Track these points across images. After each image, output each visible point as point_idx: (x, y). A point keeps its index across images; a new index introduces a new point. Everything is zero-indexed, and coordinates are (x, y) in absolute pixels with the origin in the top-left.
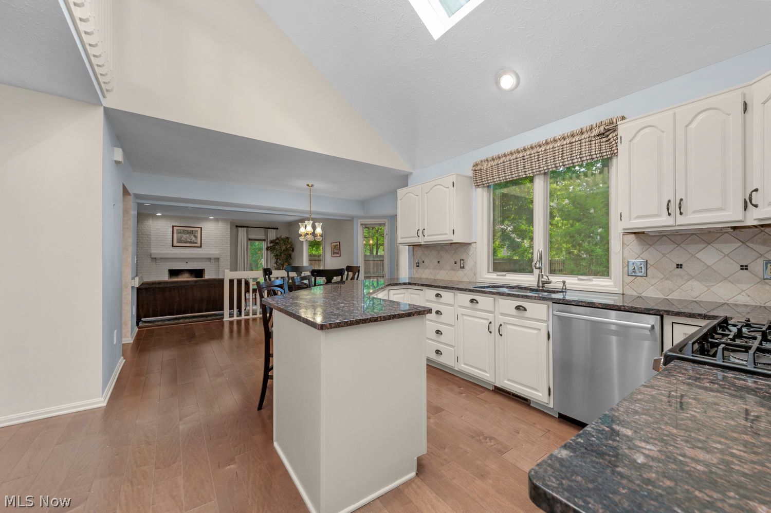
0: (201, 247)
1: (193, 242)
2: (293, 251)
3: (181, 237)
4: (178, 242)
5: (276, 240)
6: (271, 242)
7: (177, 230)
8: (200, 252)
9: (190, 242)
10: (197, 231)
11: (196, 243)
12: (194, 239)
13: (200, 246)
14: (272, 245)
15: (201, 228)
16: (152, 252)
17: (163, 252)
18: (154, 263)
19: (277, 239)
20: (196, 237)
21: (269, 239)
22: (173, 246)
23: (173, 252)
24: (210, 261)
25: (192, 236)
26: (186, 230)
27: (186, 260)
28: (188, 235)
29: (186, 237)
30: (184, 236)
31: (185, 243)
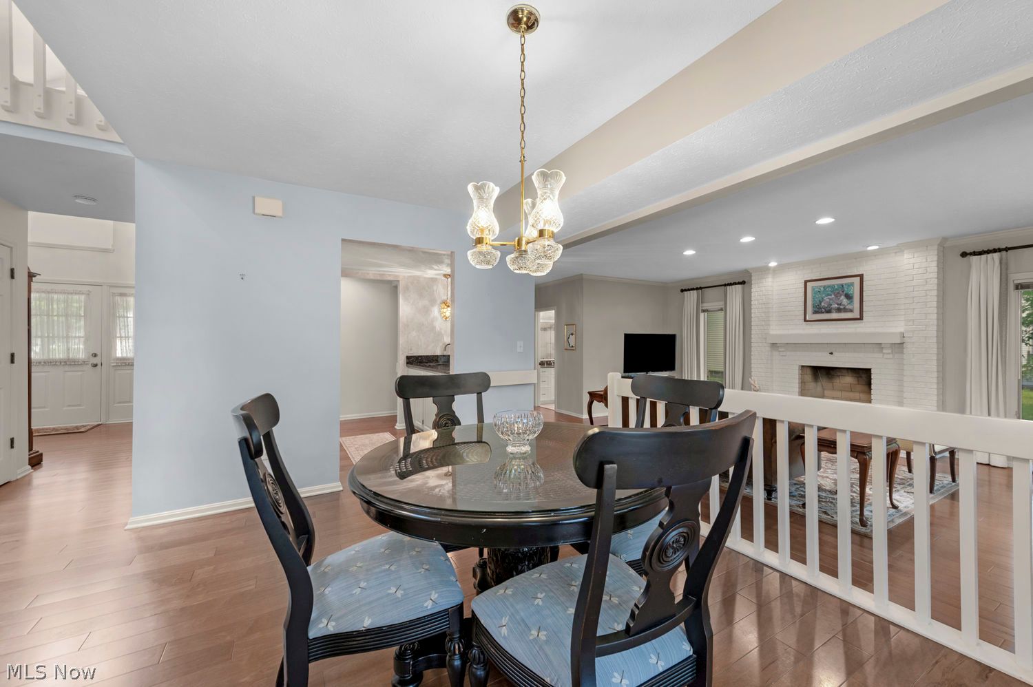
0: (862, 318)
1: (845, 310)
3: (820, 302)
4: (815, 312)
7: (813, 289)
8: (859, 330)
9: (839, 310)
10: (852, 284)
11: (851, 311)
12: (845, 301)
15: (861, 276)
16: (772, 332)
17: (789, 332)
18: (775, 352)
20: (849, 297)
22: (805, 320)
23: (805, 332)
24: (882, 352)
25: (843, 297)
26: (829, 286)
27: (831, 348)
28: (833, 296)
29: (830, 299)
30: (827, 299)
31: (829, 312)
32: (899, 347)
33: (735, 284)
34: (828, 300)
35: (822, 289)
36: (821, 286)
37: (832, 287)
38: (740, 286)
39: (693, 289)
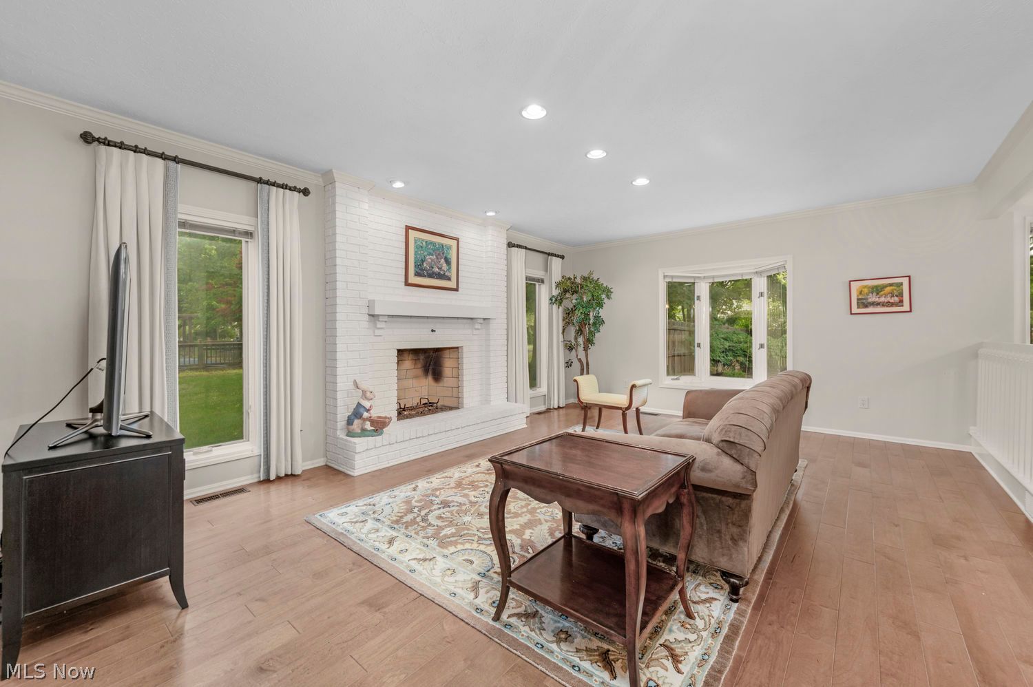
0: (456, 289)
1: (445, 277)
3: (422, 261)
4: (417, 274)
7: (414, 240)
9: (439, 277)
10: (450, 247)
15: (458, 240)
20: (448, 262)
21: (553, 280)
22: (406, 283)
24: (473, 328)
25: (443, 260)
26: (431, 243)
27: (431, 323)
28: (434, 257)
29: (432, 260)
30: (428, 259)
31: (430, 275)
32: (487, 322)
33: (286, 187)
34: (430, 260)
35: (424, 243)
36: (423, 240)
37: (433, 243)
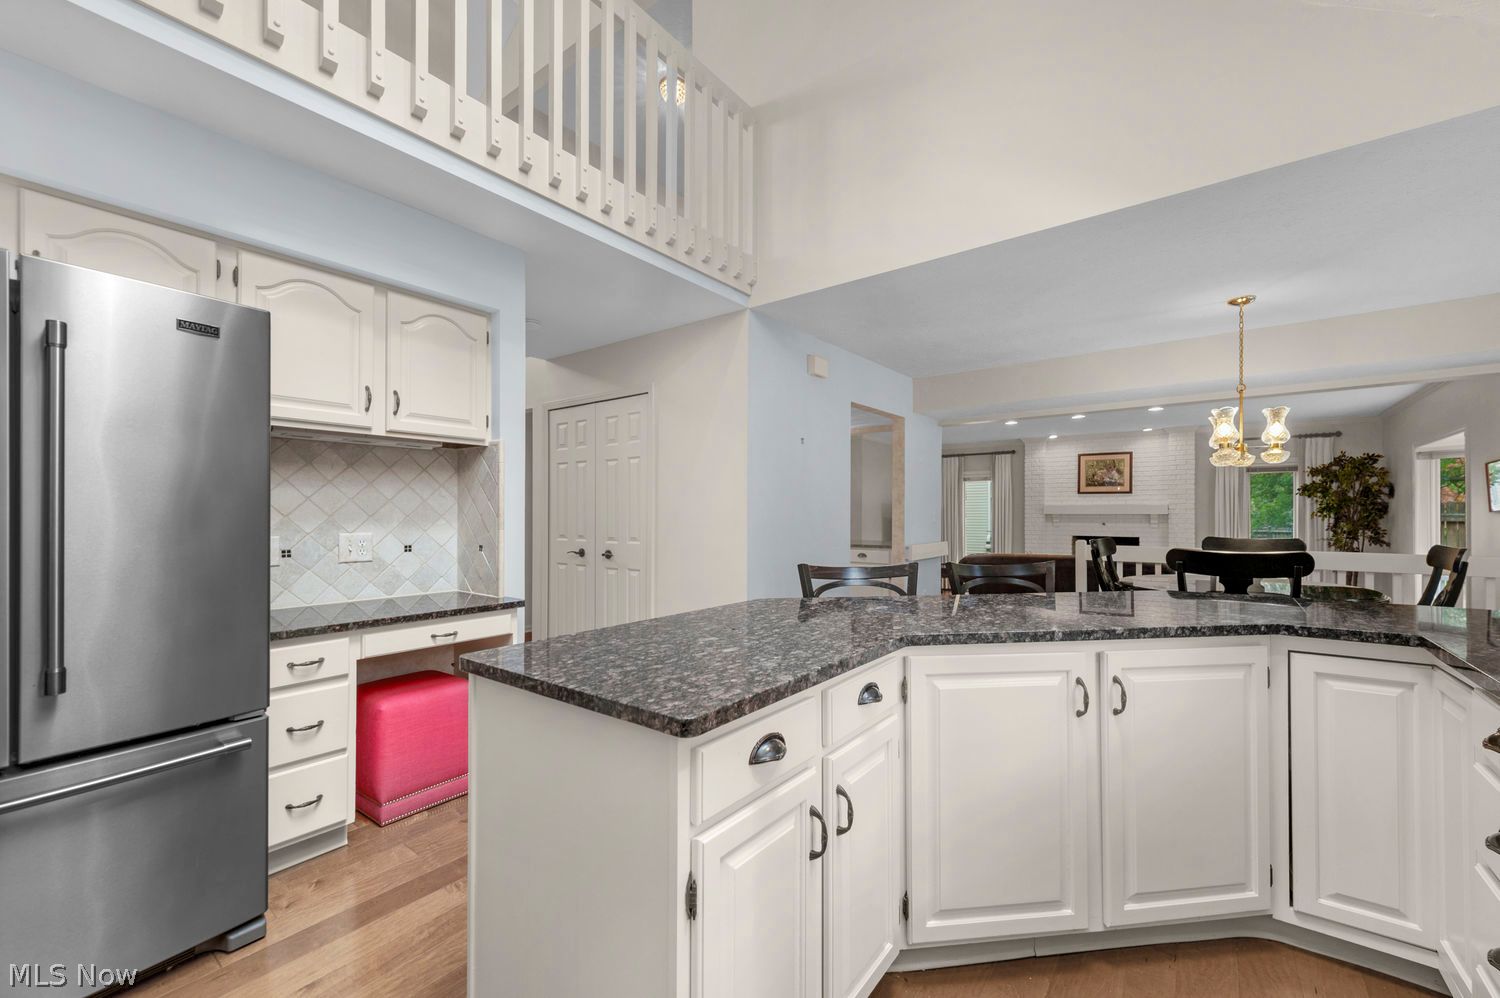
0: (1130, 492)
1: (1116, 484)
2: (1391, 494)
3: (1094, 476)
4: (1088, 485)
5: (1331, 464)
6: (1314, 472)
7: (1086, 462)
8: (1129, 503)
9: (1111, 484)
10: (1123, 460)
11: (1121, 485)
12: (1116, 475)
13: (1128, 490)
14: (1318, 479)
15: (1131, 454)
16: (1046, 504)
17: (1064, 503)
18: (1050, 524)
19: (1338, 461)
20: (1120, 472)
21: (1307, 464)
22: (1079, 492)
23: (1079, 503)
24: (1149, 522)
25: (1114, 472)
26: (1102, 461)
27: (1103, 519)
28: (1105, 470)
29: (1102, 473)
30: (1099, 472)
31: (1103, 484)
32: (1164, 518)
33: (1003, 453)
34: (1100, 474)
35: (1095, 463)
36: (1094, 461)
37: (1104, 462)
38: (1008, 456)
39: (954, 456)
